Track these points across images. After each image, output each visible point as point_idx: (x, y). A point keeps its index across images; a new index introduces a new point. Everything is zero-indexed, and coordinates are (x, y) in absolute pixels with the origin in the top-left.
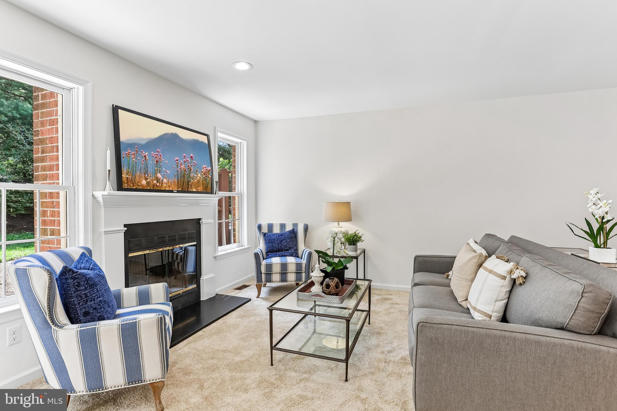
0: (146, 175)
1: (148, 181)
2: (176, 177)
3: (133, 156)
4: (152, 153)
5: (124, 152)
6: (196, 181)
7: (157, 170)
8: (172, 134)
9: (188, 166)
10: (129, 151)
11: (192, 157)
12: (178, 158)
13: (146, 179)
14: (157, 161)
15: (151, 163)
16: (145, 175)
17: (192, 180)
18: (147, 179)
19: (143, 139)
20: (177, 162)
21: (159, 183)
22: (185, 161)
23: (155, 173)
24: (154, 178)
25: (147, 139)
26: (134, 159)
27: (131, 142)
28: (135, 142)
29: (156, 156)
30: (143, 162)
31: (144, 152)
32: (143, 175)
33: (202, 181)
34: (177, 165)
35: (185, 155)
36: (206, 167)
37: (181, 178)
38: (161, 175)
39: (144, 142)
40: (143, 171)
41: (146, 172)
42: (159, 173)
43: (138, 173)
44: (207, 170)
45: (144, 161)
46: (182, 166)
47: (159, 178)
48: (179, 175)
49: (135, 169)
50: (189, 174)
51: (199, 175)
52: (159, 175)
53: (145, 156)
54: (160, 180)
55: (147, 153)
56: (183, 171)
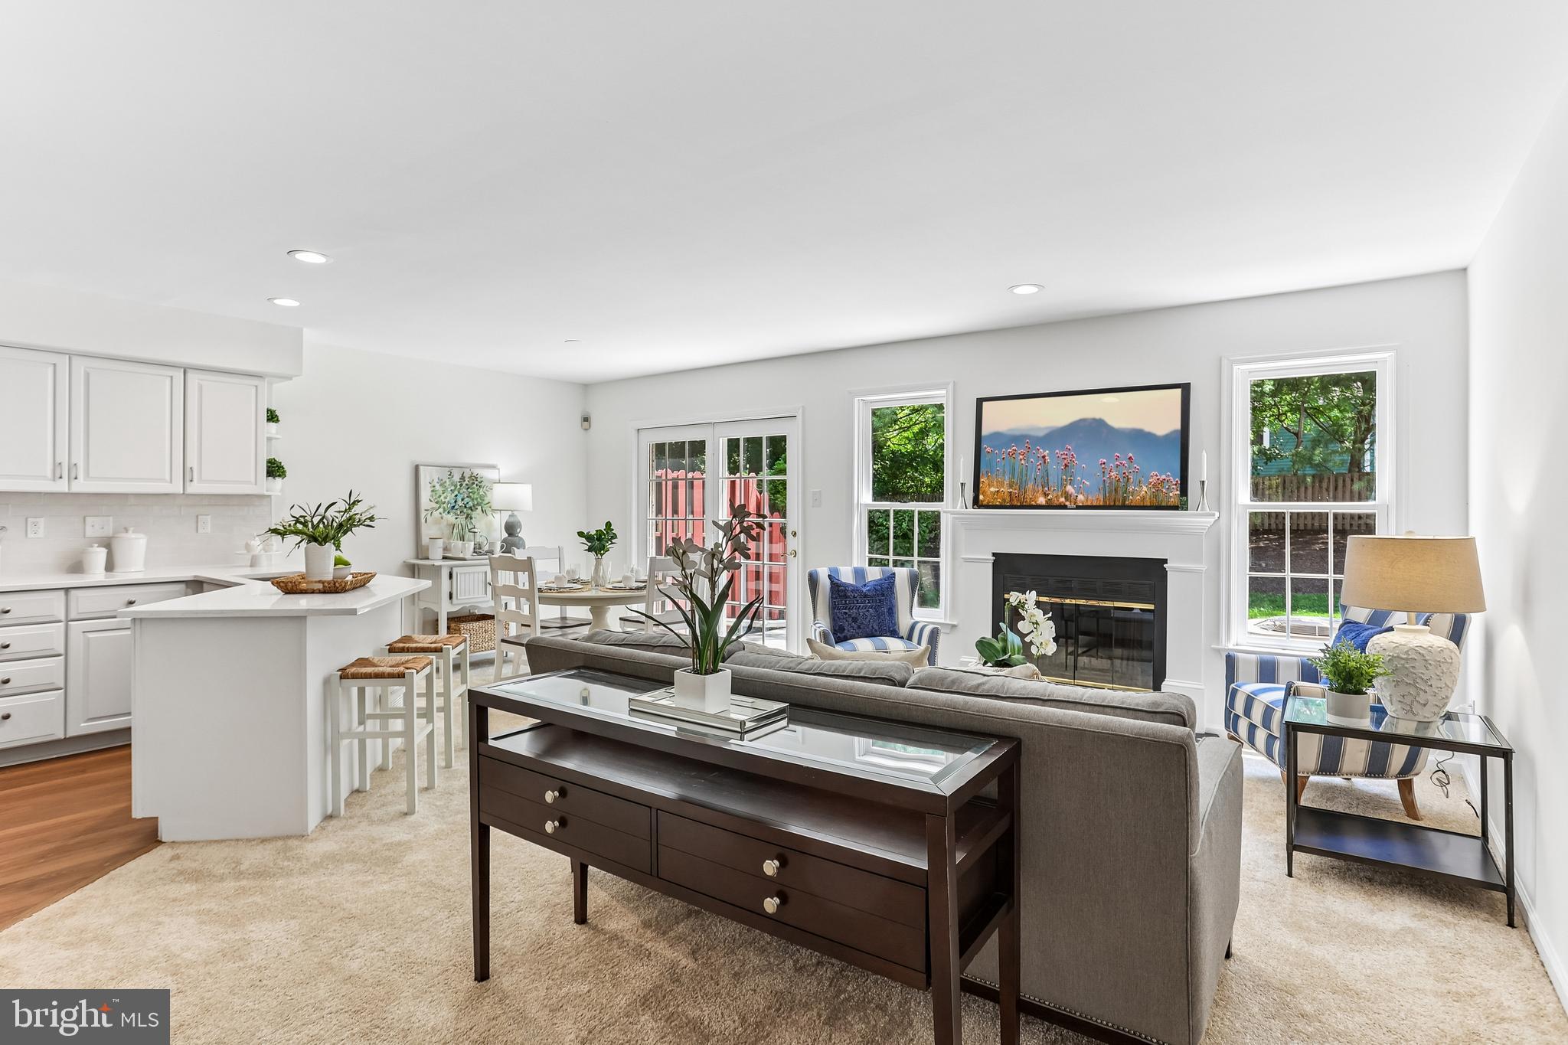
0: (1046, 489)
1: (1049, 498)
2: (1102, 491)
3: (1021, 457)
4: (1057, 451)
5: (1004, 450)
6: (1139, 497)
7: (1066, 480)
8: (1094, 420)
9: (1125, 473)
10: (1014, 448)
11: (1130, 458)
12: (1105, 460)
13: (1046, 495)
14: (1066, 465)
15: (1055, 469)
16: (1043, 487)
17: (1131, 497)
18: (1048, 495)
19: (1040, 429)
20: (1103, 466)
21: (1070, 502)
22: (1117, 466)
23: (1062, 485)
24: (1060, 493)
25: (1047, 428)
26: (1023, 462)
27: (1018, 433)
28: (1024, 433)
29: (1063, 456)
30: (1040, 467)
31: (1041, 450)
32: (1040, 488)
33: (1150, 499)
34: (1104, 472)
35: (1118, 455)
36: (1156, 475)
37: (1110, 493)
38: (1074, 488)
39: (1041, 434)
40: (1039, 481)
41: (1046, 484)
42: (1070, 484)
43: (1030, 486)
44: (1158, 479)
45: (1042, 464)
46: (1112, 474)
47: (1070, 493)
48: (1107, 489)
49: (1024, 479)
50: (1126, 486)
51: (1145, 489)
52: (1070, 489)
53: (1044, 457)
54: (1071, 496)
55: (1047, 451)
56: (1114, 481)
